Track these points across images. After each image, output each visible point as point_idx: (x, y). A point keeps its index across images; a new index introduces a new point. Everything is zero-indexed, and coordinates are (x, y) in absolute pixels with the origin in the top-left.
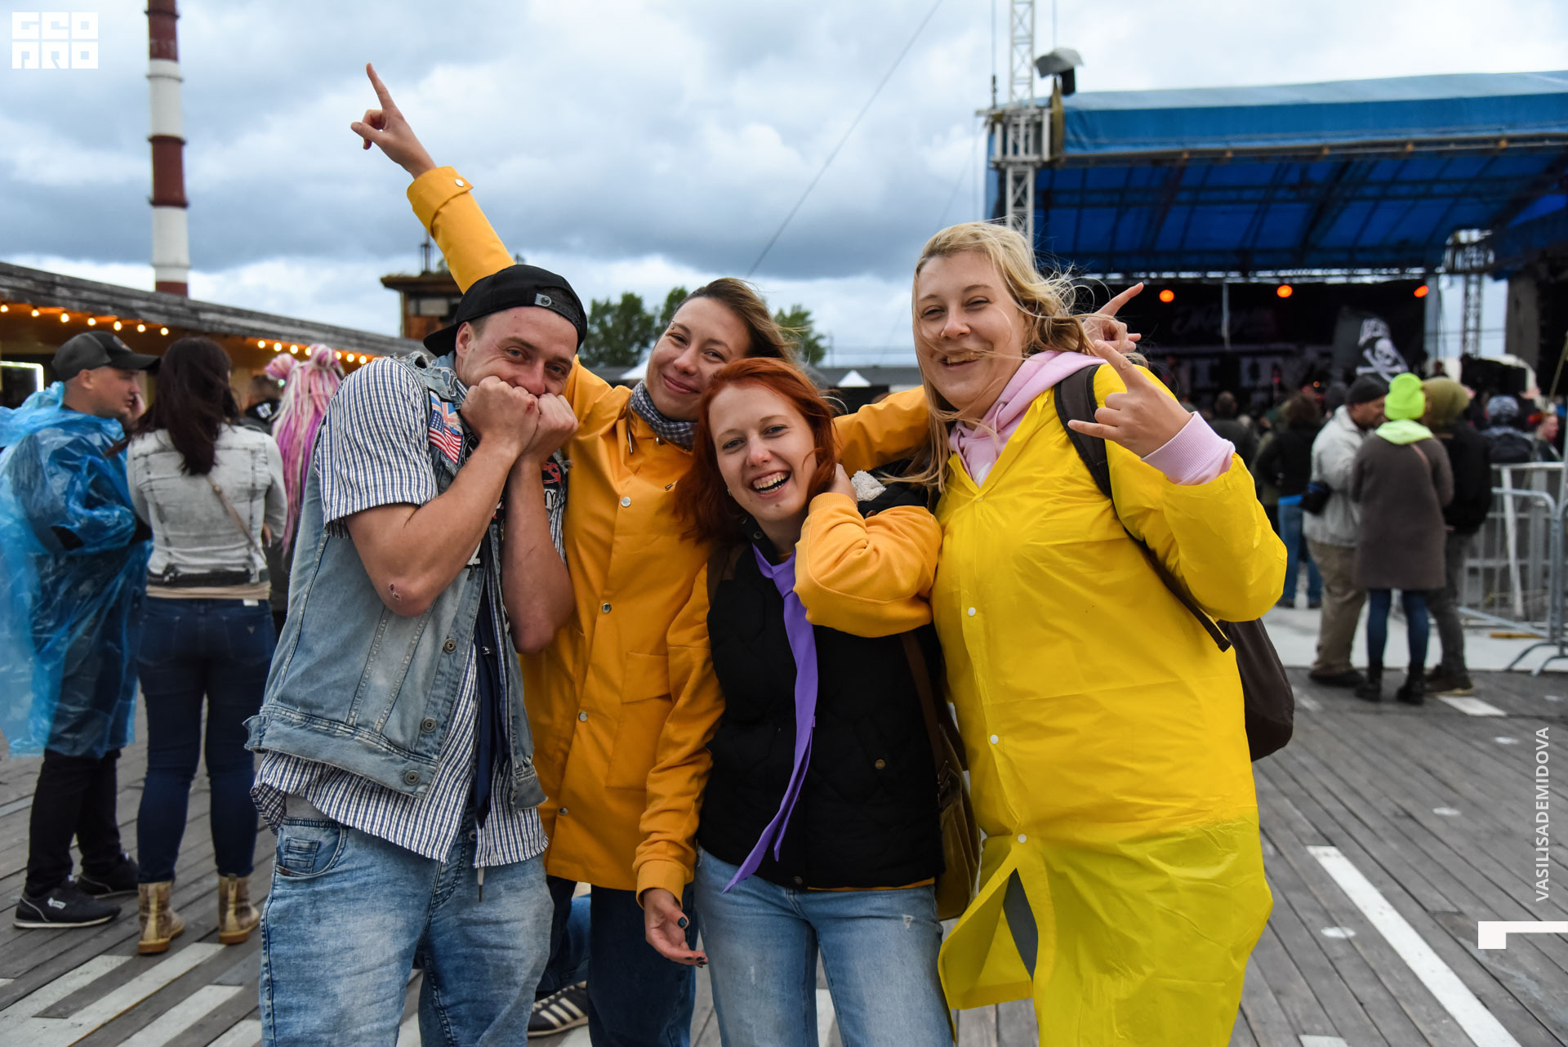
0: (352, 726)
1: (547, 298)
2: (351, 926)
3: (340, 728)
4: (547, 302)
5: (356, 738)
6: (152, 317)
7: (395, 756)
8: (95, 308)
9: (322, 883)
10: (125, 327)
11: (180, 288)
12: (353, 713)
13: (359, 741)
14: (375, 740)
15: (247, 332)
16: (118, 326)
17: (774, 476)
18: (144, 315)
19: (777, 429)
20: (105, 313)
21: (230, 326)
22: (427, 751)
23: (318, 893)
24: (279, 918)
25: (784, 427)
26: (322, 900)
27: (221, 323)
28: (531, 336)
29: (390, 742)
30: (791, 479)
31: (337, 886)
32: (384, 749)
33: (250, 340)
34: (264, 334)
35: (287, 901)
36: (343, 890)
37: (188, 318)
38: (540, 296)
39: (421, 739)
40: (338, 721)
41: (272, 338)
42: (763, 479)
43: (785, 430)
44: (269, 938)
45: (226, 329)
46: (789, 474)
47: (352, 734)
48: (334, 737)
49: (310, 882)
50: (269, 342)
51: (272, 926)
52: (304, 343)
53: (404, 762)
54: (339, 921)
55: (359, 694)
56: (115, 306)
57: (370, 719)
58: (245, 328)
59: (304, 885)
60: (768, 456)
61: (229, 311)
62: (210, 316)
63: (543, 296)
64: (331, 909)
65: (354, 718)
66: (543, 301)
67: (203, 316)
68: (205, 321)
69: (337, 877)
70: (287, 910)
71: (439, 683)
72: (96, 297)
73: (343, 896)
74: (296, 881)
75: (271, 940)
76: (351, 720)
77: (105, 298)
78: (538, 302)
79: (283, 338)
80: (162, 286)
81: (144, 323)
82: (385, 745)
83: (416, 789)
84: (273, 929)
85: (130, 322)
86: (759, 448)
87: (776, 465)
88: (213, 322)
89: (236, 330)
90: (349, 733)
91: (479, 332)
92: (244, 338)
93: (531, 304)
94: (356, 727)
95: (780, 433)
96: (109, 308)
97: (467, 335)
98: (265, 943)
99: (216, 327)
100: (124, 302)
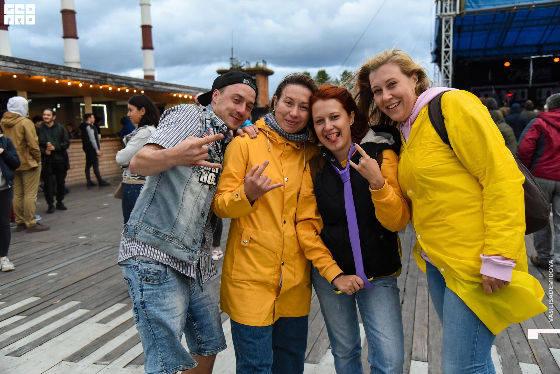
0: (171, 238)
1: (247, 81)
2: (174, 300)
3: (167, 238)
4: (247, 82)
5: (172, 242)
6: (139, 88)
7: (185, 250)
8: (120, 85)
9: (164, 285)
10: (130, 91)
11: (152, 77)
12: (172, 234)
13: (173, 244)
14: (179, 244)
15: (170, 91)
16: (127, 91)
17: (334, 134)
18: (136, 86)
19: (336, 116)
20: (123, 86)
21: (164, 89)
22: (195, 250)
23: (164, 288)
24: (149, 297)
25: (338, 116)
26: (165, 291)
27: (161, 88)
28: (242, 93)
29: (184, 245)
30: (340, 136)
31: (169, 286)
32: (182, 248)
33: (171, 94)
34: (176, 92)
35: (151, 291)
36: (171, 287)
37: (150, 87)
38: (245, 80)
39: (193, 245)
40: (167, 235)
41: (178, 93)
42: (330, 136)
43: (339, 117)
44: (144, 305)
45: (162, 90)
46: (339, 134)
47: (171, 241)
48: (165, 241)
49: (159, 285)
50: (177, 94)
51: (146, 300)
52: (189, 94)
53: (188, 252)
54: (171, 298)
55: (175, 226)
56: (126, 84)
57: (178, 236)
58: (169, 90)
59: (157, 286)
60: (332, 127)
61: (164, 84)
62: (157, 86)
63: (246, 80)
64: (168, 294)
65: (172, 235)
66: (246, 82)
67: (155, 86)
68: (155, 88)
69: (169, 283)
70: (152, 294)
71: (198, 226)
72: (120, 81)
73: (171, 289)
74: (154, 284)
75: (145, 305)
76: (171, 236)
77: (123, 81)
78: (244, 82)
79: (182, 92)
80: (146, 77)
81: (136, 89)
82: (182, 246)
83: (193, 262)
84: (146, 301)
85: (131, 89)
86: (329, 124)
87: (335, 131)
88: (158, 88)
89: (166, 91)
90: (170, 240)
91: (222, 93)
92: (169, 93)
93: (242, 82)
94: (173, 238)
95: (336, 118)
96: (124, 85)
97: (217, 94)
98: (142, 306)
99: (159, 90)
100: (129, 82)
